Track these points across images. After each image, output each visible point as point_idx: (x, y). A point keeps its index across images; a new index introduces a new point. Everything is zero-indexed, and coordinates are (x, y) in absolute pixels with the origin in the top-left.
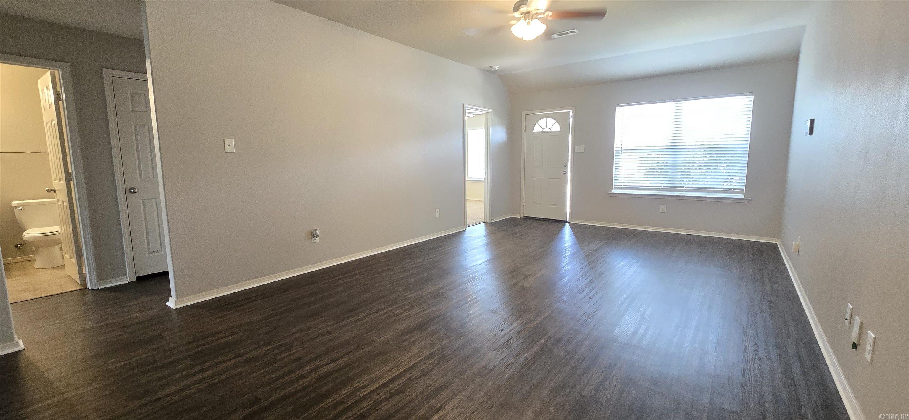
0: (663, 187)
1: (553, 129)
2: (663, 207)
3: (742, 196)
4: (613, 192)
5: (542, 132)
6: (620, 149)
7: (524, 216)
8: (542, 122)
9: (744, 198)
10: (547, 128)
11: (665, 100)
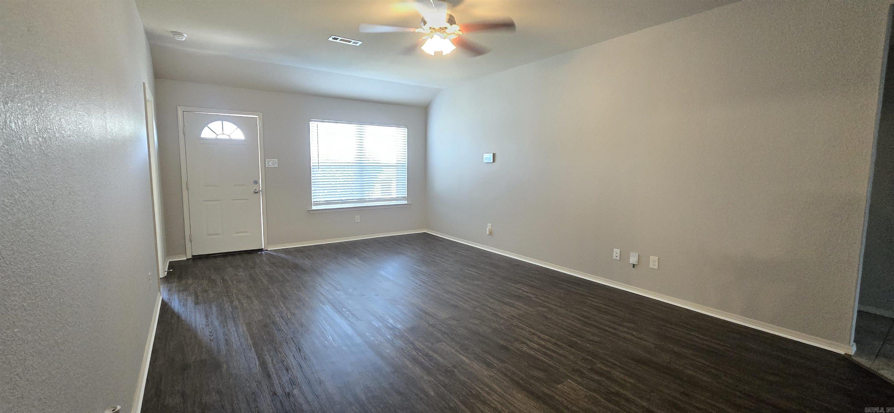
0: (356, 199)
1: (234, 137)
2: (358, 218)
3: (406, 202)
4: (313, 209)
5: (217, 139)
6: (317, 164)
7: (193, 256)
8: (216, 125)
9: (407, 203)
10: (223, 134)
11: (350, 122)
